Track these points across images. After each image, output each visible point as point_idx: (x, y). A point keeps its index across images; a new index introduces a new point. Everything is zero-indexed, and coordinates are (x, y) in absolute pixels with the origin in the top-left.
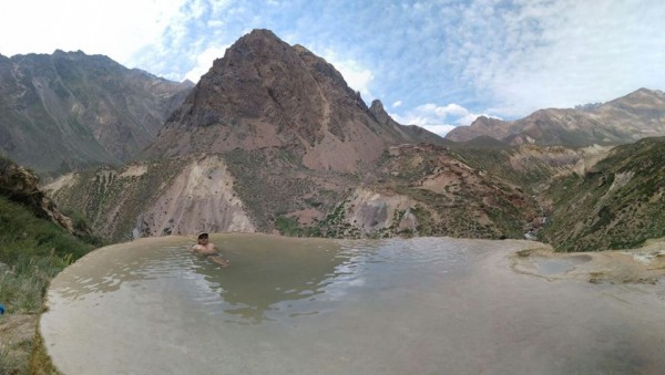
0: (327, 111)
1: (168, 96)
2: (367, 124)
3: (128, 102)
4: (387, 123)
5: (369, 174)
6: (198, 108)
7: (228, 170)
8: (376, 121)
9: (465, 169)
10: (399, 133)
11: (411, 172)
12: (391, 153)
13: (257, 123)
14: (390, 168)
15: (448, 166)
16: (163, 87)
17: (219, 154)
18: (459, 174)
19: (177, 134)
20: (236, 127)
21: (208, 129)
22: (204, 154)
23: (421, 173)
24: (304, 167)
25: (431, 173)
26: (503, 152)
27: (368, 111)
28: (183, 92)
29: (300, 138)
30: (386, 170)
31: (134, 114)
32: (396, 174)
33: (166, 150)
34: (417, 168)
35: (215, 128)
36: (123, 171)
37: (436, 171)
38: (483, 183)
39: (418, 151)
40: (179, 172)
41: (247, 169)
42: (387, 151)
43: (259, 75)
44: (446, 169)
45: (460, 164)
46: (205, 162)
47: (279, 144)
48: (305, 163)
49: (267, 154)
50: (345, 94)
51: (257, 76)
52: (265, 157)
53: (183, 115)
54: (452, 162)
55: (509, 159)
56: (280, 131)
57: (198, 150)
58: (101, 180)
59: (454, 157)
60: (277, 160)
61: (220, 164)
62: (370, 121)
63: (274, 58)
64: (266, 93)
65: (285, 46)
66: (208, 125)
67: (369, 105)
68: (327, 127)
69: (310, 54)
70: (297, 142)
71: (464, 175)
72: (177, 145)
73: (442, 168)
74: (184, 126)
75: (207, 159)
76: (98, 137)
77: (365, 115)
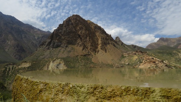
0: (100, 42)
1: (40, 36)
2: (114, 45)
3: (23, 36)
4: (122, 45)
5: (117, 64)
6: (53, 41)
7: (64, 64)
8: (118, 44)
9: (157, 60)
10: (127, 48)
11: (133, 62)
12: (124, 56)
13: (75, 47)
14: (124, 61)
15: (149, 59)
16: (39, 32)
17: (61, 58)
18: (154, 62)
19: (44, 50)
20: (67, 48)
21: (57, 49)
22: (55, 58)
23: (137, 62)
24: (92, 62)
25: (142, 63)
26: (174, 52)
27: (114, 41)
28: (47, 35)
29: (91, 52)
30: (123, 62)
31: (26, 42)
32: (127, 63)
33: (39, 56)
34: (136, 61)
35: (59, 48)
36: (19, 65)
37: (143, 62)
38: (166, 66)
39: (135, 54)
40: (44, 65)
41: (72, 64)
42: (123, 55)
43: (75, 30)
44: (148, 60)
45: (154, 58)
46: (55, 61)
47: (83, 54)
48: (93, 61)
49: (79, 58)
50: (106, 36)
51: (74, 30)
52: (78, 59)
53: (47, 43)
54: (151, 57)
55: (178, 55)
56: (83, 49)
57: (52, 57)
58: (8, 70)
59: (151, 55)
60: (83, 60)
61: (61, 62)
62: (115, 44)
63: (80, 24)
64: (78, 36)
65: (84, 20)
66: (57, 47)
67: (114, 39)
68: (100, 48)
69: (93, 23)
70: (89, 53)
71: (157, 62)
72: (44, 55)
73: (146, 60)
74: (47, 47)
75: (57, 60)
76: (7, 50)
77: (114, 42)
